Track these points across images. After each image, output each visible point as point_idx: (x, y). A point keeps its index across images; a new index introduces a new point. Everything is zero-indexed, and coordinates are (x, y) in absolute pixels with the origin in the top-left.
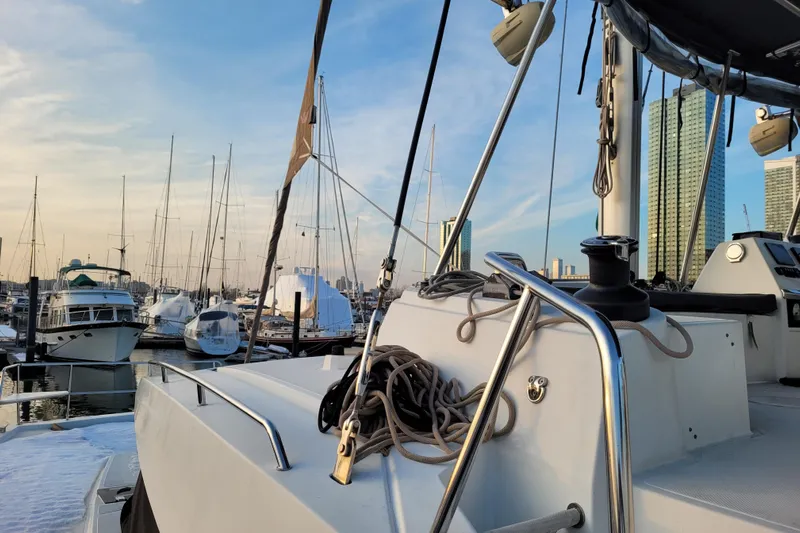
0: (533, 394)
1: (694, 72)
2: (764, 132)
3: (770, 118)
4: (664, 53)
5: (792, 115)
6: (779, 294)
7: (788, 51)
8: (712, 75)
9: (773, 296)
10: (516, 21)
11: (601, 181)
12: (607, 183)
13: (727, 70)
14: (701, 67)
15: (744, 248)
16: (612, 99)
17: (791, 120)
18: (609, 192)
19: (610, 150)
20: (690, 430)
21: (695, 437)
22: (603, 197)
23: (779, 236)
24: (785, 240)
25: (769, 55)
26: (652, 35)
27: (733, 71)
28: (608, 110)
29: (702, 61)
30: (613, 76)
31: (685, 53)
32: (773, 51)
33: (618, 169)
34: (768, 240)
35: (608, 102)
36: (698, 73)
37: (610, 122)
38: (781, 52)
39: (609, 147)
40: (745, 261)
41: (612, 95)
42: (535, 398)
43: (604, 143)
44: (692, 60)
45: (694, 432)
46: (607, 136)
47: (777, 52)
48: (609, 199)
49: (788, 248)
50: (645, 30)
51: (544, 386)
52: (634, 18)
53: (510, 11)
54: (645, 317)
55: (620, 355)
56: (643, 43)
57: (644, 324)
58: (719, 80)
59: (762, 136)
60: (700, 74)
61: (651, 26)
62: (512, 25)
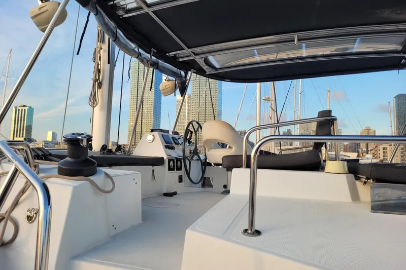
0: (29, 218)
1: (137, 55)
2: (165, 86)
3: (168, 81)
4: (123, 44)
5: (176, 81)
6: (165, 157)
7: (174, 55)
8: (145, 58)
9: (163, 158)
10: (45, 9)
11: (93, 98)
12: (96, 100)
13: (151, 57)
14: (140, 54)
15: (154, 136)
16: (100, 59)
17: (175, 83)
18: (97, 105)
19: (98, 84)
20: (113, 226)
21: (115, 229)
22: (94, 107)
23: (168, 132)
24: (171, 133)
25: (167, 54)
26: (118, 34)
27: (154, 58)
28: (98, 65)
29: (141, 50)
30: (101, 48)
31: (133, 46)
32: (169, 53)
33: (101, 94)
34: (163, 133)
35: (99, 61)
36: (139, 56)
37: (99, 71)
38: (172, 54)
39: (98, 83)
40: (153, 142)
41: (100, 57)
42: (30, 220)
43: (95, 81)
44: (136, 49)
45: (115, 227)
46: (97, 77)
47: (170, 54)
48: (97, 109)
49: (171, 137)
50: (115, 31)
51: (36, 214)
52: (109, 24)
53: (42, 2)
54: (93, 173)
55: (49, 204)
56: (113, 37)
57: (91, 178)
58: (148, 61)
59: (165, 88)
60: (140, 56)
61: (118, 30)
62: (42, 10)
